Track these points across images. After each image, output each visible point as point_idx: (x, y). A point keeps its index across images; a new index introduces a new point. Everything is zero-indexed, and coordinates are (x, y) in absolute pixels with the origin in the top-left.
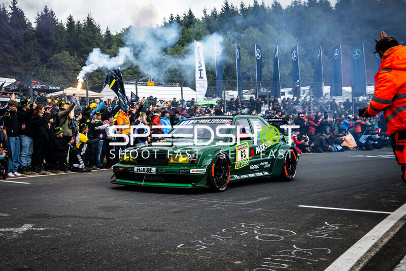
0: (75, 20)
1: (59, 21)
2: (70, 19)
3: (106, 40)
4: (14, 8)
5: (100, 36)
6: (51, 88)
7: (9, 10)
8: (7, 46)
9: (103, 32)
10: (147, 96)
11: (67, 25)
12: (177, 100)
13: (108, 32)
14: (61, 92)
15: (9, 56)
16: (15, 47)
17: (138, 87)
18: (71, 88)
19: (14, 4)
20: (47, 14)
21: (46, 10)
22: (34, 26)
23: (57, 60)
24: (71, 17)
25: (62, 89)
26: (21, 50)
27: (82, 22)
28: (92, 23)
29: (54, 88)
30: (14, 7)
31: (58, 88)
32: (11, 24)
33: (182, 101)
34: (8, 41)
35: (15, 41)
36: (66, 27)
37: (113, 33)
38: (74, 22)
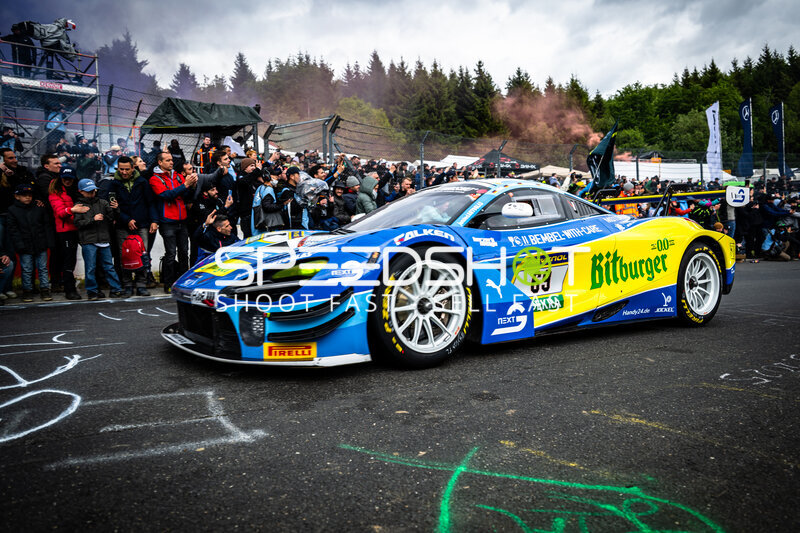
0: (556, 84)
1: (535, 86)
2: (550, 82)
3: (595, 107)
4: (480, 72)
5: (588, 103)
6: (523, 167)
7: (473, 75)
8: (471, 118)
9: (592, 97)
10: (651, 176)
11: (545, 90)
12: (693, 181)
13: (598, 97)
14: (537, 172)
15: (472, 131)
16: (480, 119)
17: (640, 163)
18: (550, 166)
19: (480, 66)
20: (519, 78)
21: (519, 73)
22: (504, 92)
23: (530, 135)
24: (550, 79)
25: (538, 168)
26: (487, 123)
27: (564, 86)
28: (577, 86)
29: (527, 167)
30: (480, 70)
31: (533, 167)
32: (476, 91)
33: (702, 181)
34: (472, 112)
35: (479, 111)
36: (543, 93)
37: (605, 97)
38: (554, 86)
